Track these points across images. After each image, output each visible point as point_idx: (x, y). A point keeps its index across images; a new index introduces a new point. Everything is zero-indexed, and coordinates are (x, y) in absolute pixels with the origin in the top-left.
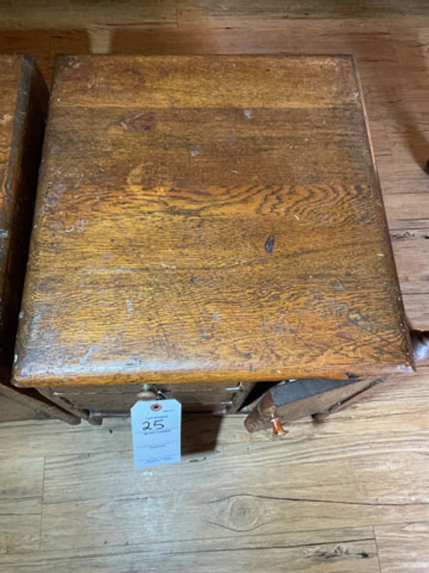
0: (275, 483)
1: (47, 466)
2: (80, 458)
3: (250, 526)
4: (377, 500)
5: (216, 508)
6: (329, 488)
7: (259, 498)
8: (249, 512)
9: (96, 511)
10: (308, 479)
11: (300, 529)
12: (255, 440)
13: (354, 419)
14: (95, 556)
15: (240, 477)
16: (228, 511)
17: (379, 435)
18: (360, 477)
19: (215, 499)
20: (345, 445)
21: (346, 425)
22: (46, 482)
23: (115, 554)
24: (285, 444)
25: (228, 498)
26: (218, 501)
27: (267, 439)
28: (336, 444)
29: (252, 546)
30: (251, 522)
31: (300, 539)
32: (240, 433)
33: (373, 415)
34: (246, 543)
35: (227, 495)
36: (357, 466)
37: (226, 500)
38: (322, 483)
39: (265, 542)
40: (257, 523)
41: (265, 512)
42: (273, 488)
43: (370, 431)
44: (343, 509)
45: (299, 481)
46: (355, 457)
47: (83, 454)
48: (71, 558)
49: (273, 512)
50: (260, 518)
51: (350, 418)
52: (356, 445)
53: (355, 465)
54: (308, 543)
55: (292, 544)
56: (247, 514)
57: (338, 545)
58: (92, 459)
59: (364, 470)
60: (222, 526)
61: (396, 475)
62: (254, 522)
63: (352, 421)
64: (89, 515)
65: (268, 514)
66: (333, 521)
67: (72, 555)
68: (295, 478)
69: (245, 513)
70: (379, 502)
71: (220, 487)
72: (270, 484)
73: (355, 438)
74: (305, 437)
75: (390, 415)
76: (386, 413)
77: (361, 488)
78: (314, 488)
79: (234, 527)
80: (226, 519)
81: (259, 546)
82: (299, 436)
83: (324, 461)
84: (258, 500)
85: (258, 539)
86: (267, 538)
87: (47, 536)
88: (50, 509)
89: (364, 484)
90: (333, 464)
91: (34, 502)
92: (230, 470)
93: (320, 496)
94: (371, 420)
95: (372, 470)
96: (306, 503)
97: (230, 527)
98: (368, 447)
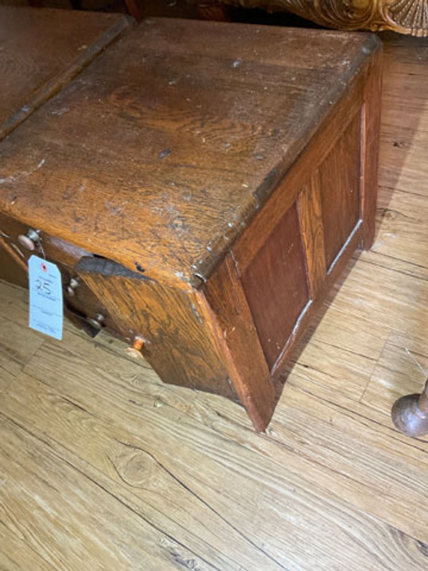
0: (180, 461)
1: (43, 348)
2: (64, 353)
3: (134, 483)
4: (263, 545)
5: (121, 449)
6: (223, 499)
7: (158, 465)
8: (142, 471)
9: (46, 396)
10: (212, 478)
11: (171, 516)
12: (191, 415)
13: (296, 453)
14: (22, 427)
15: (156, 437)
16: (127, 458)
17: (312, 484)
18: (262, 510)
19: (126, 442)
20: (269, 471)
21: (283, 453)
22: (35, 357)
23: (33, 435)
24: (212, 434)
25: (136, 448)
26: (126, 445)
27: (200, 420)
28: (261, 465)
29: (124, 500)
30: (139, 480)
31: (166, 525)
32: (182, 401)
33: (319, 462)
34: (121, 495)
35: (136, 445)
36: (266, 499)
37: (133, 449)
38: (221, 490)
39: (137, 506)
40: (141, 485)
41: (155, 480)
42: (175, 465)
43: (304, 475)
44: (224, 529)
45: (201, 474)
46: (270, 489)
47: (68, 352)
48: (9, 418)
49: (160, 485)
50: (148, 482)
51: (292, 450)
52: (280, 478)
53: (265, 497)
54: (170, 535)
55: (157, 525)
56: (140, 471)
57: (195, 557)
58: (72, 359)
59: (271, 507)
60: (115, 468)
61: (301, 536)
62: (140, 483)
63: (293, 453)
64: (39, 396)
65: (155, 484)
66: (207, 532)
67: (10, 416)
68: (200, 470)
69: (138, 469)
70: (265, 549)
71: (137, 436)
72: (175, 459)
73: (284, 471)
74: (235, 440)
75: (339, 473)
76: (335, 469)
77: (255, 522)
78: (210, 489)
79: (122, 475)
80: (121, 464)
81: (129, 504)
82: (230, 435)
83: (238, 472)
84: (156, 466)
85: (134, 499)
86: (139, 503)
87: (7, 393)
88: (22, 377)
89: (262, 520)
90: (245, 481)
91: (18, 366)
92: (153, 426)
93: (211, 501)
94: (314, 465)
95: (279, 513)
96: (194, 498)
97: (120, 472)
98: (291, 488)
